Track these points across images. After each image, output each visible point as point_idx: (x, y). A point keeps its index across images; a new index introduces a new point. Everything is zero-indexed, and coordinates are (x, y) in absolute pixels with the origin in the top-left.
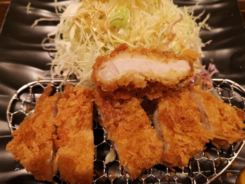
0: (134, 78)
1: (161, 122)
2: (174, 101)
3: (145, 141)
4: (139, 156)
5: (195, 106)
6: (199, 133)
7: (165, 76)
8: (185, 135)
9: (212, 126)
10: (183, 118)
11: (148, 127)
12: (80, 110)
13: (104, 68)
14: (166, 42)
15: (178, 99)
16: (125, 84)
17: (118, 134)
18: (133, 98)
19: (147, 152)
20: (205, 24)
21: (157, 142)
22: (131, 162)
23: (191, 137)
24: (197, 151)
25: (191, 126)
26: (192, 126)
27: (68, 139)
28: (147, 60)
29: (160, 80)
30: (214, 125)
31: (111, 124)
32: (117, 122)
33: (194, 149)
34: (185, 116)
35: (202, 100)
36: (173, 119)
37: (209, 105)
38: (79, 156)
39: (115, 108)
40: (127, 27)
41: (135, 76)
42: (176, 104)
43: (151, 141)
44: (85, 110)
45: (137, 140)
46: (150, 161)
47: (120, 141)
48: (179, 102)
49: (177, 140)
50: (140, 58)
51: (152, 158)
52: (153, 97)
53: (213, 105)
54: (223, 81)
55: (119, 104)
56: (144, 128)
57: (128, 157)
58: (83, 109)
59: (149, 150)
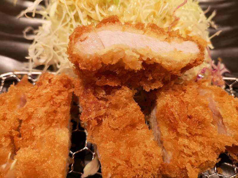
0: (125, 55)
1: (160, 122)
2: (177, 95)
3: (138, 146)
4: (129, 166)
5: (206, 103)
6: (212, 138)
7: (167, 56)
8: (193, 139)
9: (228, 129)
10: (190, 117)
11: (143, 127)
12: (53, 101)
13: (85, 41)
14: (168, 26)
15: (183, 93)
16: (112, 61)
17: (101, 135)
18: (123, 87)
19: (140, 160)
20: (210, 22)
21: (154, 148)
22: (118, 174)
23: (201, 144)
24: (209, 162)
25: (200, 129)
26: (202, 128)
27: (32, 138)
28: (143, 35)
29: (161, 60)
30: (231, 127)
31: (92, 120)
32: (100, 117)
33: (206, 159)
34: (193, 115)
35: (214, 96)
36: (176, 116)
37: (224, 102)
38: (44, 161)
39: (98, 99)
40: (120, 3)
41: (126, 52)
42: (180, 99)
43: (146, 146)
44: (59, 101)
45: (127, 144)
46: (143, 173)
47: (103, 144)
48: (185, 96)
49: (183, 146)
50: (135, 33)
51: (147, 170)
52: (150, 87)
53: (229, 102)
54: (236, 80)
55: (104, 93)
56: (137, 127)
57: (113, 167)
58: (58, 99)
59: (143, 158)
